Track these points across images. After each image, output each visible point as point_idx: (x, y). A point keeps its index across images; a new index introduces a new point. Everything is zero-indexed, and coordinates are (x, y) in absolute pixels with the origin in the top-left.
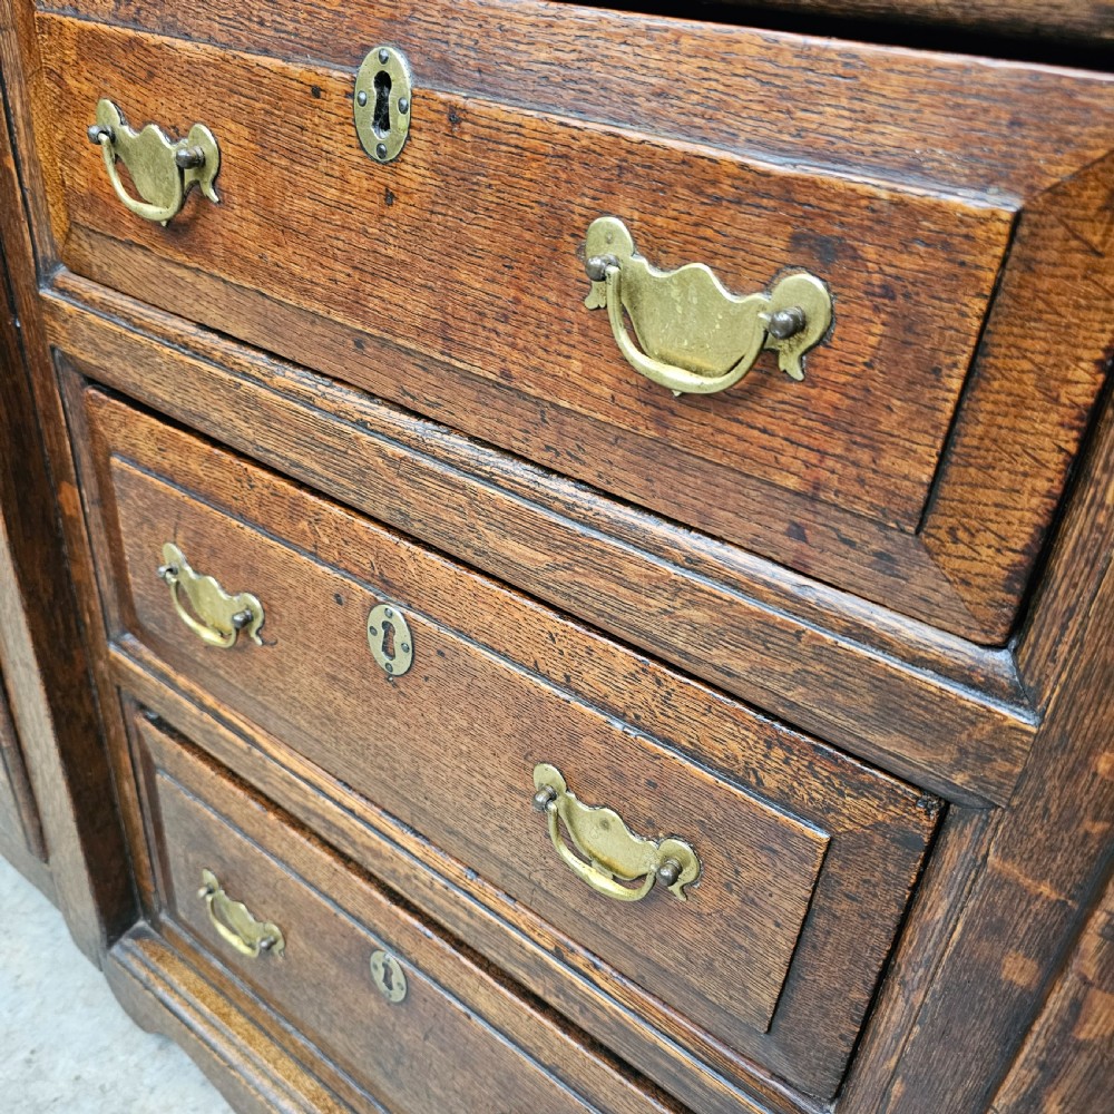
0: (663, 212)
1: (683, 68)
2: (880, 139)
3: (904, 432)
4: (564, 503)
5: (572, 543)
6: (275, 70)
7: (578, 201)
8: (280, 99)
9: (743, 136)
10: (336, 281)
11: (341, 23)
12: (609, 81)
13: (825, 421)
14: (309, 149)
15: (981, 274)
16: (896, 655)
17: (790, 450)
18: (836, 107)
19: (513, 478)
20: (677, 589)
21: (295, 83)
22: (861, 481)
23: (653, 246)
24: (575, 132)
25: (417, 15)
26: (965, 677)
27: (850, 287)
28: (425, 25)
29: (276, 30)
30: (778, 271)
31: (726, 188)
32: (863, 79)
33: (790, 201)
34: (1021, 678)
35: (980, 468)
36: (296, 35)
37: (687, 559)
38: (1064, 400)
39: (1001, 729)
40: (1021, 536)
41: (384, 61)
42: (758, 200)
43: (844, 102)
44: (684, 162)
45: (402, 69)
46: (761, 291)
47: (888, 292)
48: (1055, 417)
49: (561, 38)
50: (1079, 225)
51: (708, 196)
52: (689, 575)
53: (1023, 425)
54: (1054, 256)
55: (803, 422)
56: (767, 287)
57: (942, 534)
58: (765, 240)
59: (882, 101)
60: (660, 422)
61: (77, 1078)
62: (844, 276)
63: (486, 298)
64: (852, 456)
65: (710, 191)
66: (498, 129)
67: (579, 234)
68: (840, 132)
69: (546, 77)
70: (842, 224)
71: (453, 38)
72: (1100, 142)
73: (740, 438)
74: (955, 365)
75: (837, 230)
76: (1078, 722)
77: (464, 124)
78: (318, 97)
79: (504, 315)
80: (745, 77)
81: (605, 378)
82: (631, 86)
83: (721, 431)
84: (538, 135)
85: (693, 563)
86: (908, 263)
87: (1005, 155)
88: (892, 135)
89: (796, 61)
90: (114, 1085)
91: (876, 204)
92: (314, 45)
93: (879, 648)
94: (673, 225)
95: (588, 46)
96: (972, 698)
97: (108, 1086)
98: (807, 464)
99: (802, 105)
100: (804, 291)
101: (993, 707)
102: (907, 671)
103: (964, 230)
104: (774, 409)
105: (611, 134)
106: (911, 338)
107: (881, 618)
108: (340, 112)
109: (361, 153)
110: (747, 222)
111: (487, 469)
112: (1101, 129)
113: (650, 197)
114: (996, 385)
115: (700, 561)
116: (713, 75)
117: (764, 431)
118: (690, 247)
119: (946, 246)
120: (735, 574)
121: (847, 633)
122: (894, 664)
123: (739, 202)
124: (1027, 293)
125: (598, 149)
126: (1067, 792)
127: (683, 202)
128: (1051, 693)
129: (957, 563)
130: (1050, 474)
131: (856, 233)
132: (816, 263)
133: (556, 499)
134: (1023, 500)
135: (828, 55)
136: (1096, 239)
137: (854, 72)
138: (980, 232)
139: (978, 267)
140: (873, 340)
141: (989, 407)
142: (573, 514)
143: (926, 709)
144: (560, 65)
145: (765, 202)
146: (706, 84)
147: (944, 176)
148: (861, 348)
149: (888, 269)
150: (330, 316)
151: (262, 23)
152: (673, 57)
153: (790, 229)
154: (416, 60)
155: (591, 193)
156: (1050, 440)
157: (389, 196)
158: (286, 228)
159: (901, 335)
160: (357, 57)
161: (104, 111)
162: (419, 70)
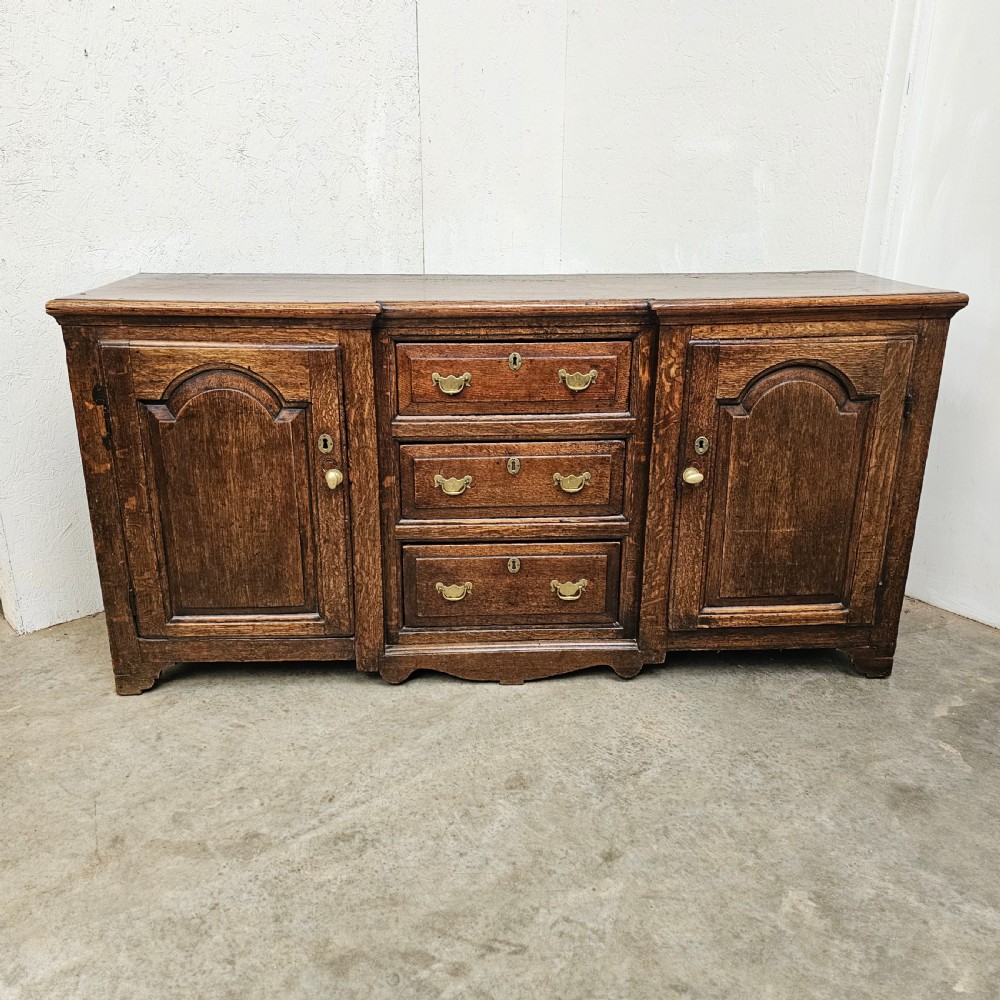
0: (571, 367)
3: (611, 386)
4: (555, 418)
5: (558, 424)
7: (555, 368)
8: (490, 365)
10: (502, 394)
11: (504, 351)
14: (497, 372)
15: (615, 365)
17: (594, 394)
20: (580, 423)
23: (570, 372)
26: (624, 417)
28: (523, 349)
29: (488, 354)
30: (589, 371)
34: (631, 414)
35: (620, 388)
38: (627, 377)
39: (632, 422)
40: (626, 394)
41: (515, 355)
42: (585, 362)
45: (518, 356)
47: (605, 369)
48: (626, 379)
50: (623, 357)
51: (578, 364)
52: (581, 421)
53: (623, 381)
55: (596, 389)
56: (588, 373)
57: (618, 398)
58: (587, 367)
60: (574, 397)
62: (598, 369)
63: (539, 388)
67: (557, 373)
73: (587, 394)
74: (615, 376)
75: (597, 364)
78: (500, 363)
81: (564, 393)
83: (584, 394)
84: (547, 361)
85: (581, 418)
86: (606, 366)
88: (600, 352)
92: (498, 355)
94: (573, 369)
98: (597, 395)
100: (593, 372)
104: (591, 388)
107: (611, 414)
108: (505, 364)
109: (510, 370)
110: (583, 366)
112: (623, 347)
113: (568, 366)
114: (619, 377)
116: (574, 348)
117: (590, 392)
118: (575, 371)
119: (610, 362)
124: (620, 366)
125: (557, 361)
127: (574, 365)
128: (635, 414)
129: (620, 401)
130: (627, 386)
131: (599, 364)
132: (594, 368)
134: (625, 390)
136: (625, 358)
140: (604, 376)
141: (619, 380)
142: (557, 419)
148: (602, 377)
149: (604, 367)
150: (500, 401)
153: (590, 365)
155: (558, 367)
156: (626, 382)
157: (517, 376)
158: (490, 387)
159: (608, 373)
160: (508, 356)
161: (435, 375)
162: (522, 356)
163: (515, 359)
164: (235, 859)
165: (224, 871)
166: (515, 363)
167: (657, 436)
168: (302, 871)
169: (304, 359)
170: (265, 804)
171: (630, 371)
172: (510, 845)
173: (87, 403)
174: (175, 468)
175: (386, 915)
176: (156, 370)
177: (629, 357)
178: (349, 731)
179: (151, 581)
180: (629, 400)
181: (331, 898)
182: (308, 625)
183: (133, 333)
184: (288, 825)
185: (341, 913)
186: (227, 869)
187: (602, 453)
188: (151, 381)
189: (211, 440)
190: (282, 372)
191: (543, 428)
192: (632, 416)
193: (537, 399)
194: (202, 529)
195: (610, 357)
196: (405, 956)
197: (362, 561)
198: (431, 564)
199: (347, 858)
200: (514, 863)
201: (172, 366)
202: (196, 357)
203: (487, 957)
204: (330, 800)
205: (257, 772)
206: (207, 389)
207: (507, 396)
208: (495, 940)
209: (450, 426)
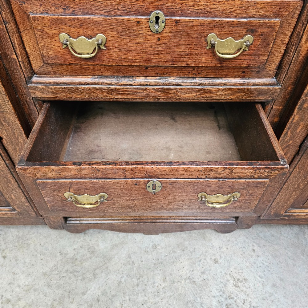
0: (223, 31)
1: (226, 7)
2: (260, 14)
3: (264, 54)
4: (198, 84)
5: (201, 90)
6: (125, 19)
7: (206, 32)
8: (127, 25)
9: (237, 17)
10: (143, 58)
11: (144, 8)
12: (211, 11)
13: (251, 55)
14: (136, 34)
15: (276, 30)
16: (260, 86)
17: (245, 61)
18: (253, 10)
19: (186, 83)
20: (223, 90)
21: (132, 22)
22: (256, 62)
23: (221, 36)
24: (205, 21)
25: (165, 4)
27: (256, 35)
28: (167, 6)
29: (123, 11)
30: (244, 36)
31: (235, 25)
32: (257, 5)
33: (247, 25)
34: (278, 82)
35: (273, 55)
36: (130, 11)
37: (224, 85)
38: (285, 43)
39: (276, 89)
41: (157, 14)
42: (241, 26)
43: (254, 9)
44: (227, 22)
46: (241, 39)
47: (262, 35)
48: (283, 45)
49: (200, 5)
50: (288, 20)
51: (232, 27)
52: (225, 87)
53: (279, 48)
54: (285, 25)
55: (247, 56)
56: (242, 38)
57: (268, 65)
58: (242, 32)
59: (260, 8)
60: (220, 63)
61: (74, 249)
62: (255, 34)
63: (183, 52)
64: (255, 59)
65: (232, 26)
66: (188, 23)
67: (205, 37)
68: (254, 14)
69: (198, 12)
70: (255, 27)
71: (174, 8)
72: (291, 9)
73: (236, 62)
74: (271, 43)
75: (254, 28)
76: (286, 84)
77: (179, 23)
78: (139, 23)
79: (188, 54)
80: (237, 7)
81: (210, 59)
82: (216, 11)
83: (233, 62)
84: (197, 23)
86: (265, 30)
87: (279, 13)
88: (262, 13)
89: (246, 4)
90: (83, 245)
91: (261, 23)
92: (136, 13)
93: (257, 86)
94: (225, 32)
95: (206, 6)
96: (272, 87)
97: (82, 246)
98: (247, 62)
99: (247, 10)
100: (249, 38)
101: (275, 87)
102: (262, 87)
103: (274, 24)
104: (242, 56)
105: (213, 20)
106: (265, 40)
108: (145, 25)
109: (151, 32)
110: (239, 29)
111: (180, 84)
112: (291, 8)
113: (221, 29)
114: (276, 43)
115: (227, 84)
116: (231, 8)
117: (240, 59)
118: (228, 35)
119: (271, 27)
120: (233, 84)
121: (252, 85)
122: (260, 87)
123: (237, 27)
124: (281, 30)
125: (210, 23)
126: (284, 94)
127: (227, 29)
129: (269, 69)
130: (282, 53)
131: (257, 28)
132: (251, 33)
133: (196, 84)
134: (278, 57)
135: (252, 2)
136: (290, 22)
137: (256, 4)
138: (276, 24)
139: (276, 29)
140: (259, 42)
141: (275, 47)
142: (200, 85)
143: (265, 91)
144: (200, 10)
145: (242, 26)
146: (230, 9)
147: (270, 18)
148: (257, 44)
149: (262, 32)
150: (141, 65)
151: (119, 10)
152: (224, 6)
153: (246, 29)
154: (165, 12)
155: (208, 30)
156: (282, 48)
157: (159, 39)
158: (128, 51)
159: (264, 40)
160: (149, 14)
161: (63, 36)
162: (166, 15)
163: (157, 18)
166: (157, 22)
167: (300, 109)
171: (291, 37)
177: (295, 20)
180: (280, 67)
182: (6, 214)
187: (259, 178)
191: (185, 93)
192: (278, 84)
193: (180, 65)
195: (272, 20)
207: (148, 60)
209: (90, 89)
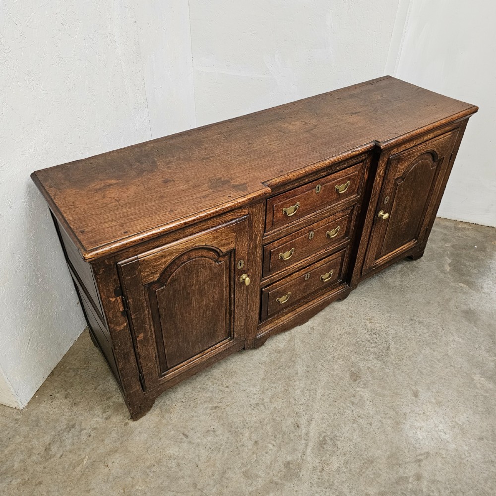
40: (358, 186)
45: (320, 186)
67: (334, 188)
88: (352, 172)
100: (348, 182)
101: (357, 197)
127: (341, 182)
128: (360, 194)
156: (359, 181)
157: (318, 195)
158: (307, 205)
159: (354, 180)
161: (284, 209)
163: (318, 188)
164: (294, 481)
165: (296, 489)
166: (318, 190)
167: (371, 202)
168: (325, 469)
169: (234, 229)
170: (275, 445)
171: (361, 176)
172: (382, 409)
173: (111, 299)
174: (165, 309)
175: (374, 469)
176: (155, 266)
177: (361, 170)
178: (266, 385)
179: (152, 366)
180: (358, 188)
181: (348, 474)
183: (138, 251)
184: (295, 450)
185: (359, 479)
186: (296, 487)
187: (345, 215)
188: (152, 273)
189: (185, 288)
190: (222, 240)
191: (325, 214)
194: (179, 330)
195: (355, 173)
196: (397, 483)
197: (251, 306)
198: (275, 292)
199: (334, 452)
200: (391, 417)
201: (163, 260)
202: (177, 250)
203: (422, 465)
204: (298, 426)
205: (253, 430)
206: (182, 263)
208: (417, 456)
209: (288, 229)
